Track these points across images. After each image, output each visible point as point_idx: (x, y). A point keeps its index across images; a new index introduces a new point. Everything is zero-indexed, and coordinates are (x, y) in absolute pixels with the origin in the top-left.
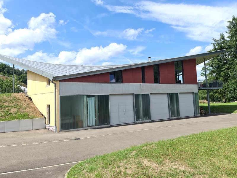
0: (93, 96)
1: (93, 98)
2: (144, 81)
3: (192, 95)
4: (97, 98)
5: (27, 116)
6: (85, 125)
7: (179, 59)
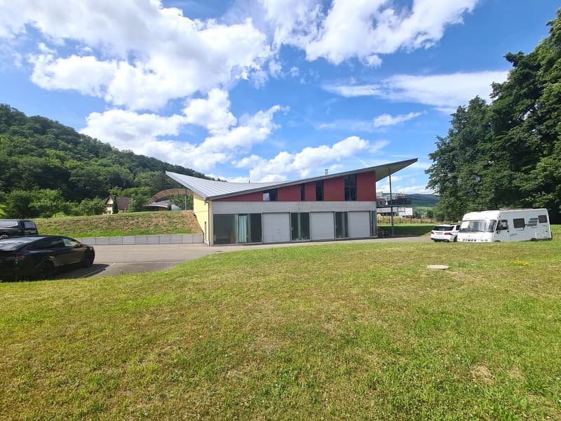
0: (246, 214)
1: (245, 217)
2: (303, 199)
3: (368, 214)
4: (249, 216)
5: (189, 232)
6: (237, 241)
7: (353, 173)
